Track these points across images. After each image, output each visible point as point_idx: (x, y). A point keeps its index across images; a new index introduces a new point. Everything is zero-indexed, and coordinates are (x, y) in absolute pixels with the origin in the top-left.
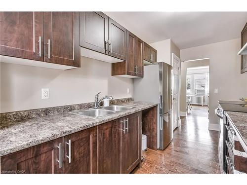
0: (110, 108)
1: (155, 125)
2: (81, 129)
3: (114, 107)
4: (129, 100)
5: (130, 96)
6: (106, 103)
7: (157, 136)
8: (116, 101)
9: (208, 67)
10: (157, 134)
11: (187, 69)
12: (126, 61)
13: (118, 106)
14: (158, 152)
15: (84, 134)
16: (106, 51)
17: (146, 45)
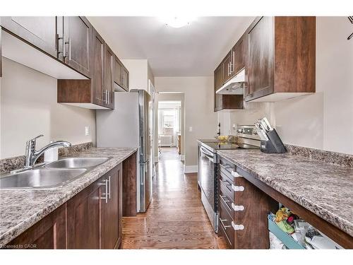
0: (61, 164)
1: (133, 180)
2: (39, 219)
3: (68, 162)
4: (88, 146)
5: (89, 140)
6: (51, 156)
7: (136, 195)
8: (66, 151)
9: (180, 102)
10: (136, 193)
11: (159, 102)
12: (92, 80)
13: (76, 159)
14: (139, 217)
15: (42, 228)
16: (58, 53)
17: (117, 60)
